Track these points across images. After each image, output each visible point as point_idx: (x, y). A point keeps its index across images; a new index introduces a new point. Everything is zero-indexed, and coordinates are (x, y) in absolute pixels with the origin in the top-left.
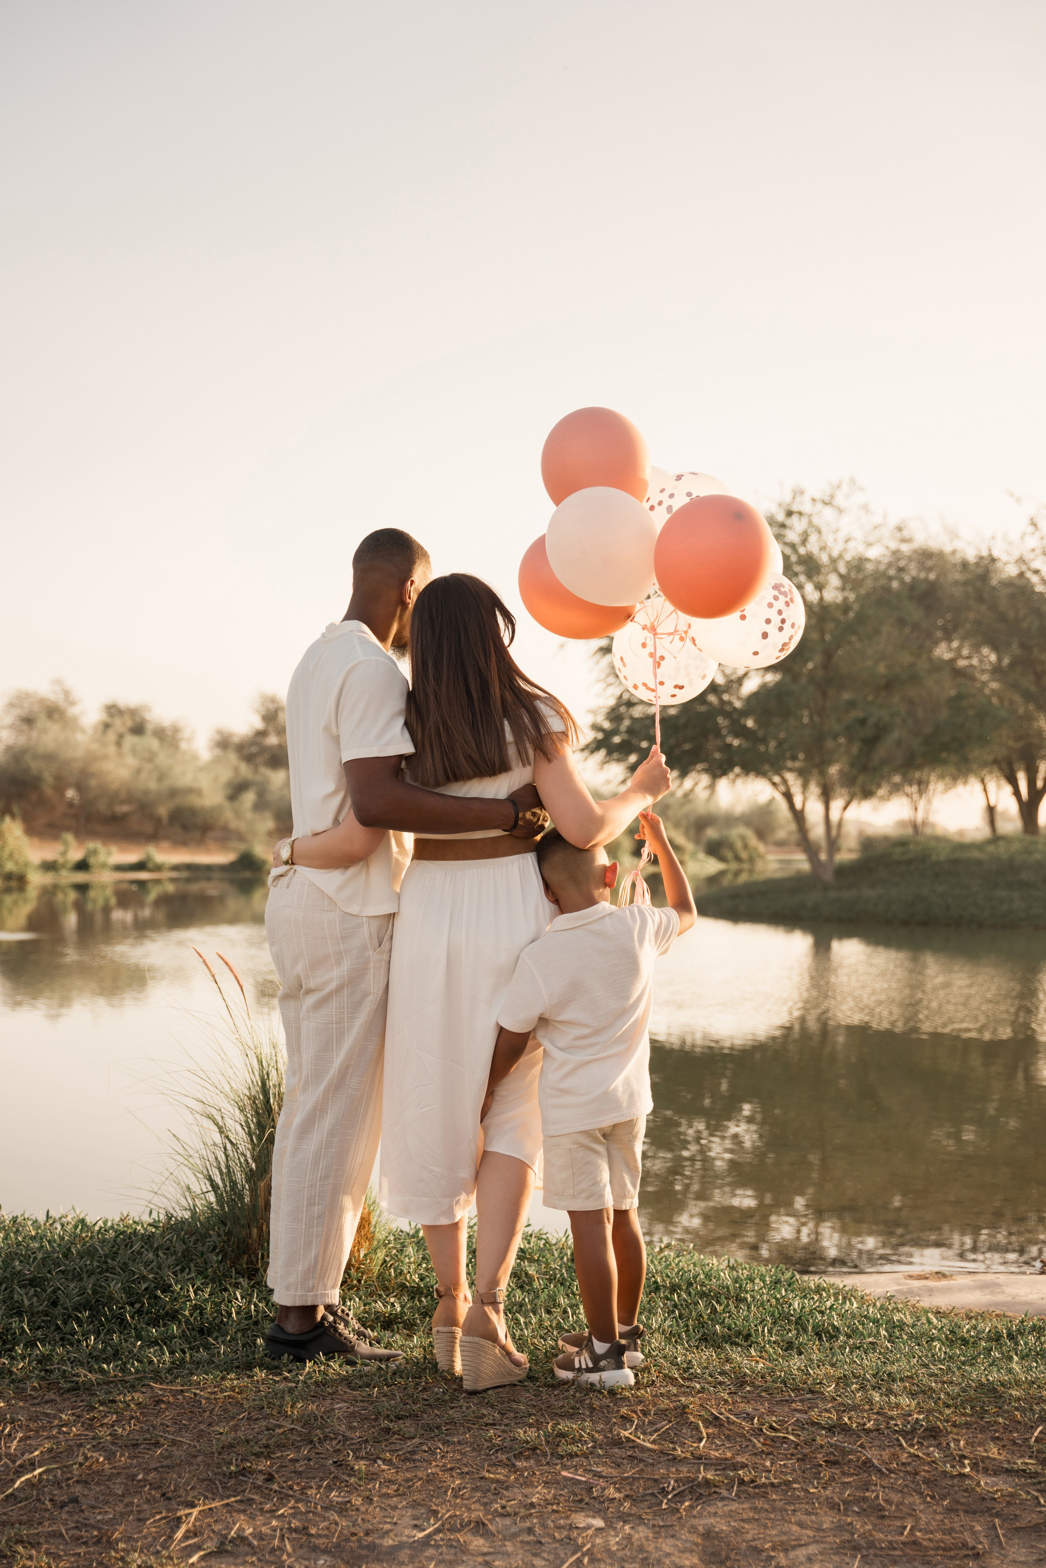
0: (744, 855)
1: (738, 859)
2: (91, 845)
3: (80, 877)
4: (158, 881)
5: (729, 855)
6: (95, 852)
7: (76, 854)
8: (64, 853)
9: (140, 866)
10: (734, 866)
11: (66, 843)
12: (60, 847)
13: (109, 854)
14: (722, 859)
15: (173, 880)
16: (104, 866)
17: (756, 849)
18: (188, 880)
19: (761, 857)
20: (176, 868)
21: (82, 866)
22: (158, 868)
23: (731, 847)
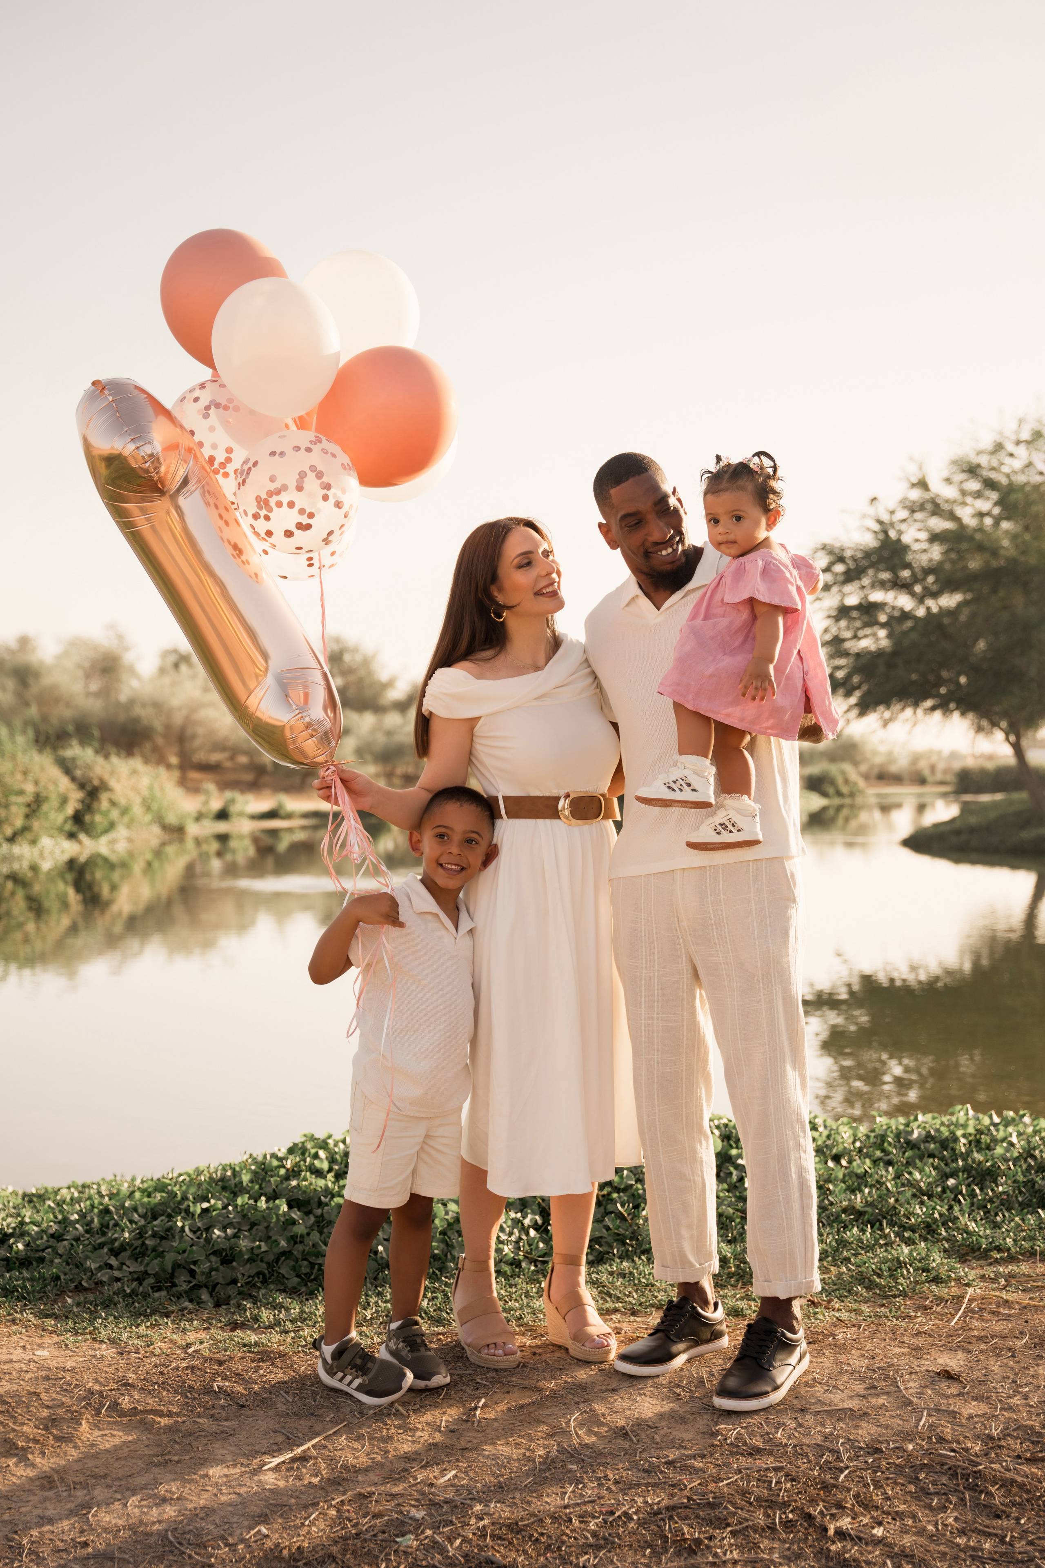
0: (845, 790)
1: (839, 794)
2: (228, 794)
3: (222, 827)
4: (290, 830)
5: (831, 791)
6: (232, 801)
7: (216, 805)
8: (206, 803)
9: (272, 814)
10: (837, 801)
11: (207, 793)
12: (201, 798)
13: (247, 802)
14: (824, 794)
15: (304, 828)
16: (241, 814)
17: (855, 784)
18: (315, 828)
19: (861, 792)
20: (306, 815)
21: (223, 815)
22: (289, 816)
23: (833, 783)
